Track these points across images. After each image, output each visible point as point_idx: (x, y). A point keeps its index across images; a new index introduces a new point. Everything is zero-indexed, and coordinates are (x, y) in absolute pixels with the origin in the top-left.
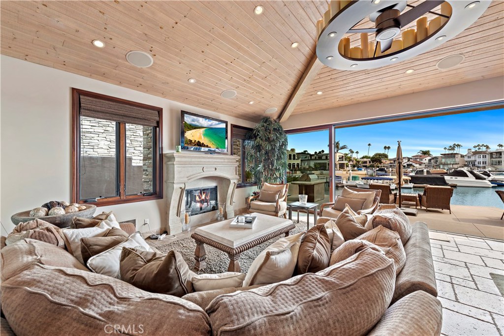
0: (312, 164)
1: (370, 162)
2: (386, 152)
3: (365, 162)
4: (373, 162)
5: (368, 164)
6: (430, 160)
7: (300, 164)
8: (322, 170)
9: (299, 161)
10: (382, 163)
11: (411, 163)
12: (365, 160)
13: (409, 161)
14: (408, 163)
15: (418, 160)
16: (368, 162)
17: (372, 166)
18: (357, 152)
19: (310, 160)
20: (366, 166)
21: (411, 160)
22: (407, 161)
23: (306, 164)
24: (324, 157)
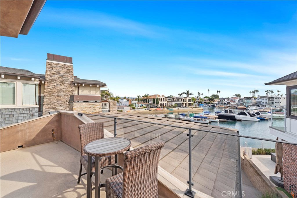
0: (173, 103)
1: (208, 101)
2: (218, 94)
3: (205, 101)
4: (210, 101)
5: (207, 102)
6: (239, 100)
7: (167, 104)
8: (179, 107)
9: (166, 102)
10: (214, 101)
11: (229, 102)
12: (206, 99)
13: (228, 100)
14: (227, 102)
15: (233, 100)
16: (207, 101)
17: (209, 103)
18: (202, 94)
19: (172, 101)
20: (206, 103)
21: (229, 100)
22: (227, 100)
23: (170, 104)
24: (180, 100)
